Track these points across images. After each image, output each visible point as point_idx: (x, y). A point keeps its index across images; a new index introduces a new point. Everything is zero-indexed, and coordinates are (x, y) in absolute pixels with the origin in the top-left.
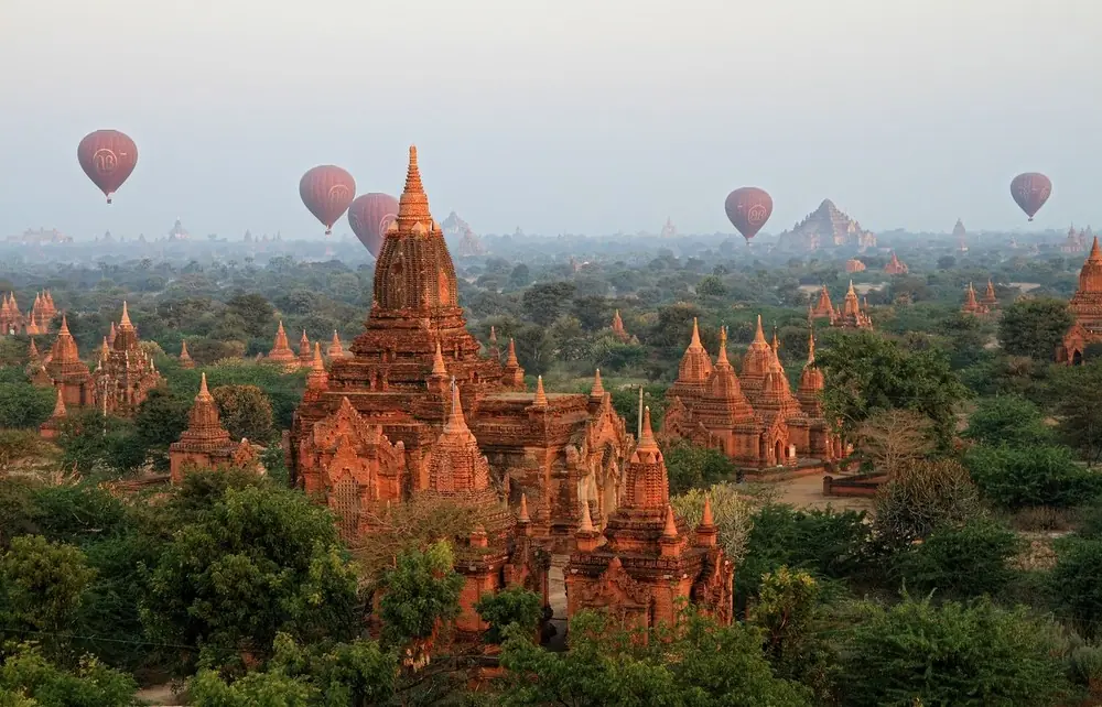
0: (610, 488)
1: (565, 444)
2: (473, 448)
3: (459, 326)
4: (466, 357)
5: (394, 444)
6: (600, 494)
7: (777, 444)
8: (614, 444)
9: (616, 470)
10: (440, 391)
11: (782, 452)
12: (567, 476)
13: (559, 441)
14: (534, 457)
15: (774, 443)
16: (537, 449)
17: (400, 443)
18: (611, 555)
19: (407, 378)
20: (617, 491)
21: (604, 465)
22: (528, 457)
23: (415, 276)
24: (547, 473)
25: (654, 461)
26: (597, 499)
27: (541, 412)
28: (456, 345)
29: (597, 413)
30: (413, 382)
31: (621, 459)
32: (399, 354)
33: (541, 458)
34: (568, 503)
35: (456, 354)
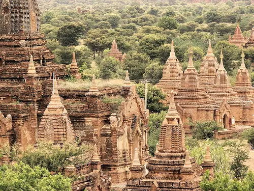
0: (136, 143)
1: (109, 116)
2: (66, 117)
3: (42, 45)
4: (47, 63)
5: (5, 116)
6: (130, 146)
7: (224, 117)
8: (138, 115)
9: (140, 131)
10: (32, 84)
11: (227, 121)
12: (111, 135)
13: (106, 114)
14: (91, 124)
15: (223, 116)
16: (92, 119)
17: (9, 116)
18: (152, 180)
19: (12, 76)
20: (140, 144)
21: (132, 128)
22: (87, 124)
23: (16, 15)
24: (98, 133)
25: (177, 124)
26: (128, 149)
27: (95, 96)
28: (41, 56)
29: (128, 97)
30: (15, 78)
31: (142, 125)
32: (7, 62)
33: (95, 125)
34: (111, 151)
35: (41, 61)
